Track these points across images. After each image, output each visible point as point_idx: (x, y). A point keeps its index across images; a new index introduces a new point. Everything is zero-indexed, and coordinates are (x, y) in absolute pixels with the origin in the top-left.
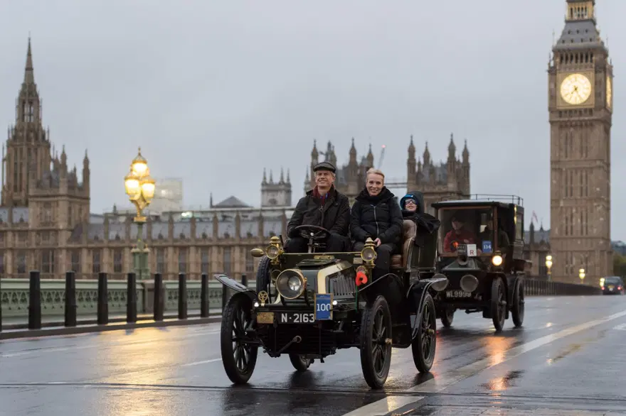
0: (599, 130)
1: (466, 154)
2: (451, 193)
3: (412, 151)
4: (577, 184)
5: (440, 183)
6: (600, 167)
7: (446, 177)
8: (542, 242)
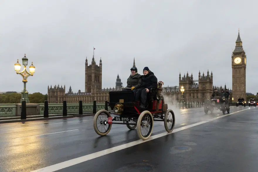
0: (243, 69)
1: (212, 74)
2: (208, 82)
3: (200, 74)
4: (238, 80)
5: (205, 80)
6: (243, 77)
7: (207, 79)
8: (230, 92)
